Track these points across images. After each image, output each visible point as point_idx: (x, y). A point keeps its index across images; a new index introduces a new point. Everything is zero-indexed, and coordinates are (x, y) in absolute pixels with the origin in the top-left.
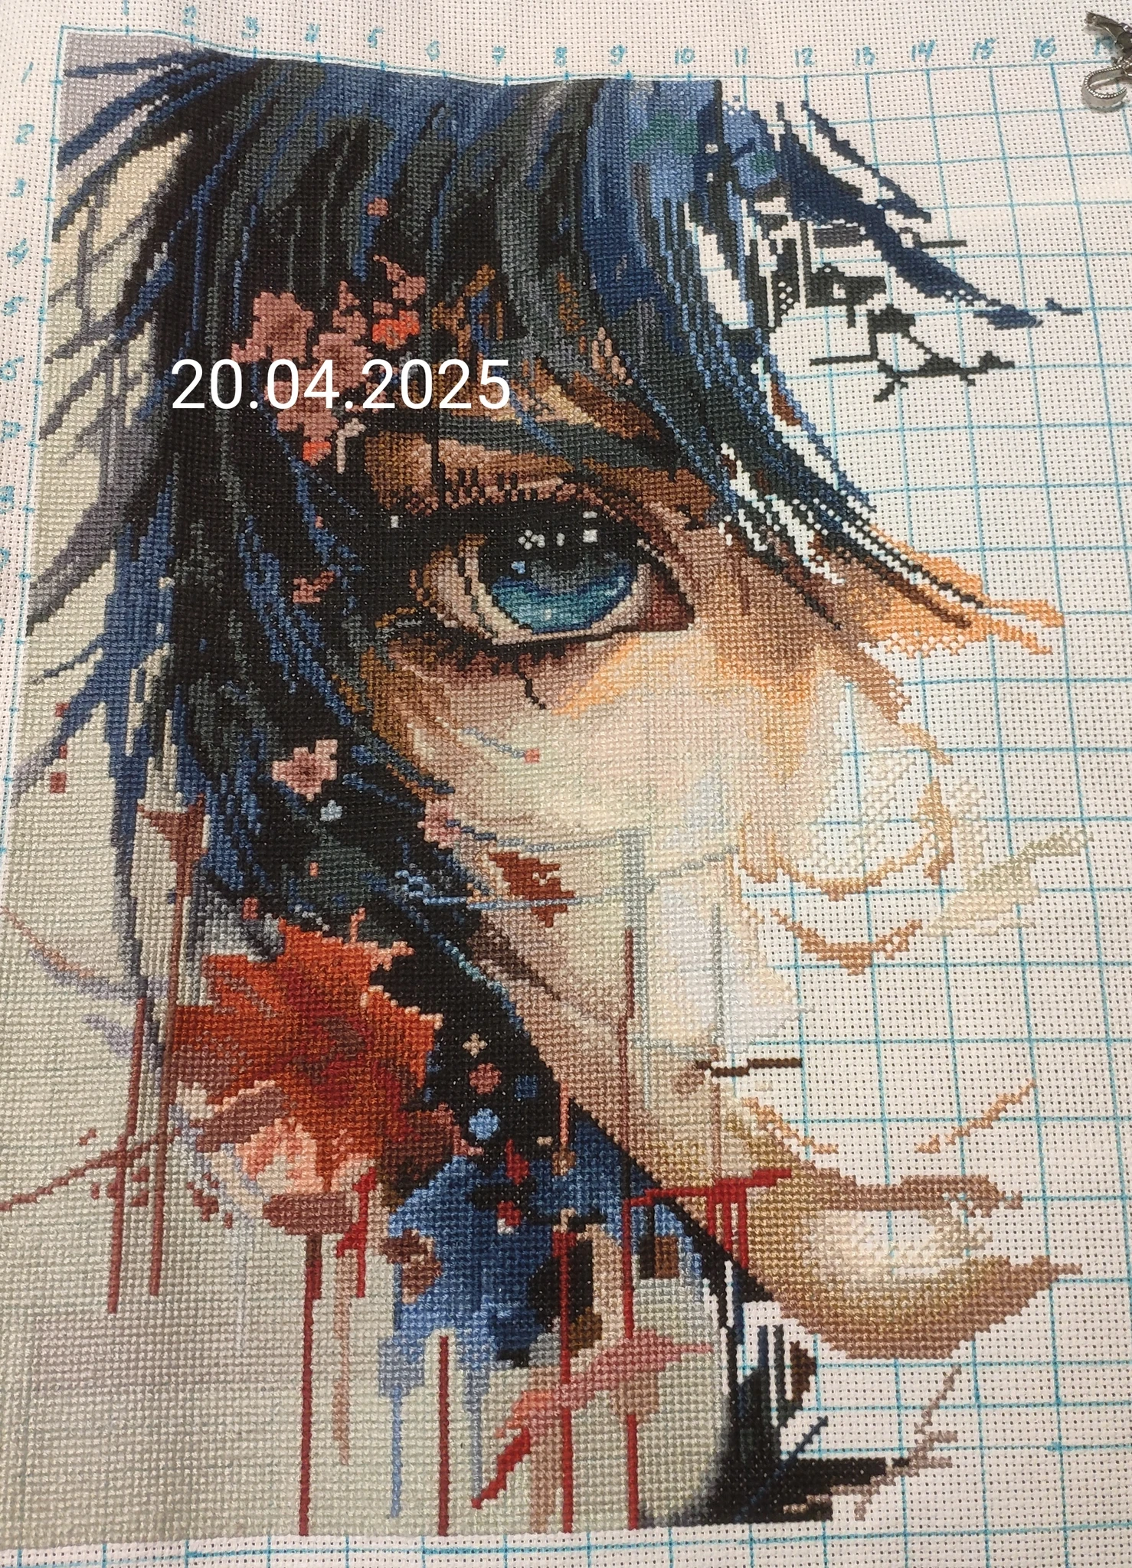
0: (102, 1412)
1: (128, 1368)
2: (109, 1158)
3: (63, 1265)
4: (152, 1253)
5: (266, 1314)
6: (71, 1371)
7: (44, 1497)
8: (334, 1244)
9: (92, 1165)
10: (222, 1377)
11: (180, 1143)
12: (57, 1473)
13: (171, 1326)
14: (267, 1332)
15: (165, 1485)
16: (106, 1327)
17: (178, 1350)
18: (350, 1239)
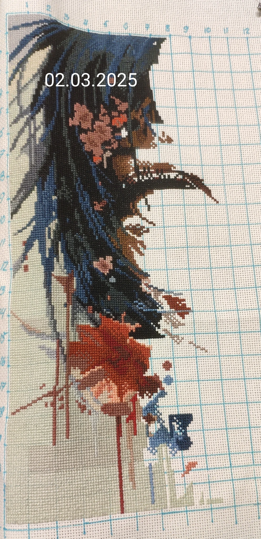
0: (53, 478)
1: (60, 464)
2: (50, 393)
3: (37, 430)
4: (66, 425)
5: (104, 443)
6: (42, 465)
7: (36, 507)
8: (125, 419)
9: (44, 396)
10: (91, 464)
11: (73, 387)
12: (39, 499)
13: (74, 449)
14: (104, 448)
15: (75, 501)
16: (52, 451)
17: (76, 457)
18: (131, 417)
